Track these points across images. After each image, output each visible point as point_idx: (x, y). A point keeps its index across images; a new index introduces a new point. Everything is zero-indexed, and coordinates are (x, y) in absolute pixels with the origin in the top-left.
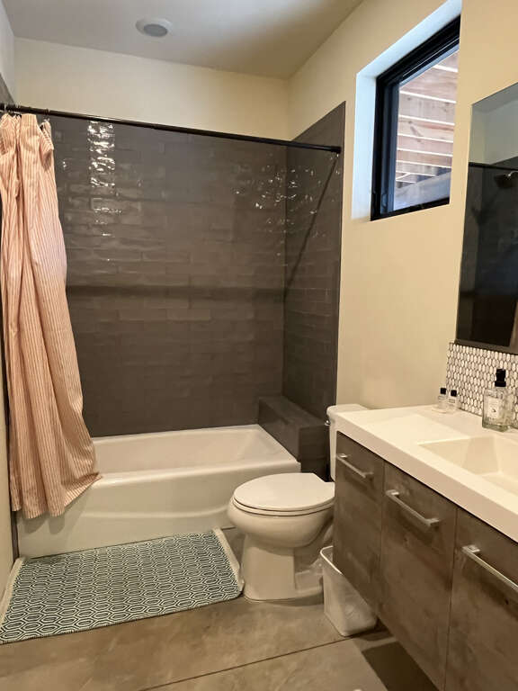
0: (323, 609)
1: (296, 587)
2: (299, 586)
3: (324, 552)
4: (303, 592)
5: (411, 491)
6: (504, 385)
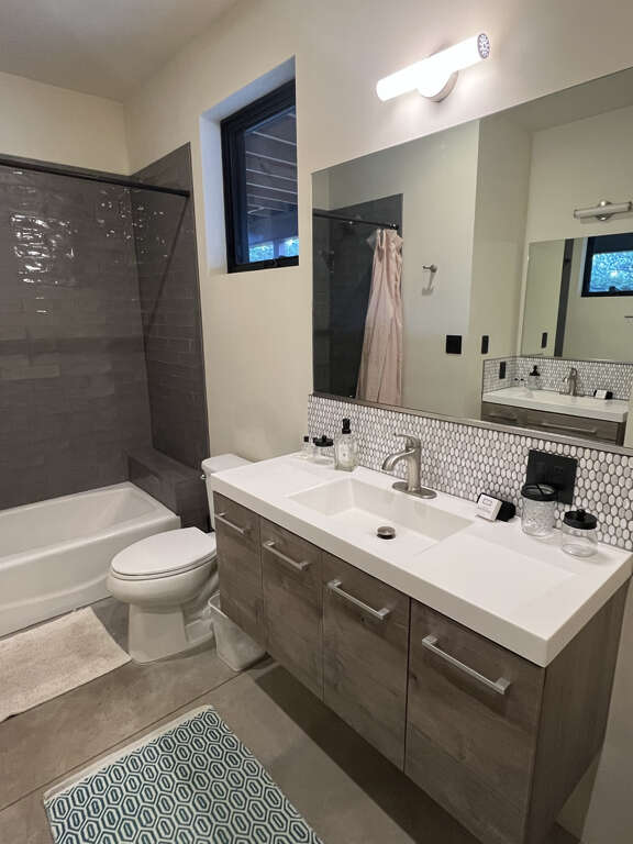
0: (215, 653)
1: (187, 638)
2: (190, 637)
3: (212, 602)
4: (194, 642)
5: (285, 542)
6: (349, 432)
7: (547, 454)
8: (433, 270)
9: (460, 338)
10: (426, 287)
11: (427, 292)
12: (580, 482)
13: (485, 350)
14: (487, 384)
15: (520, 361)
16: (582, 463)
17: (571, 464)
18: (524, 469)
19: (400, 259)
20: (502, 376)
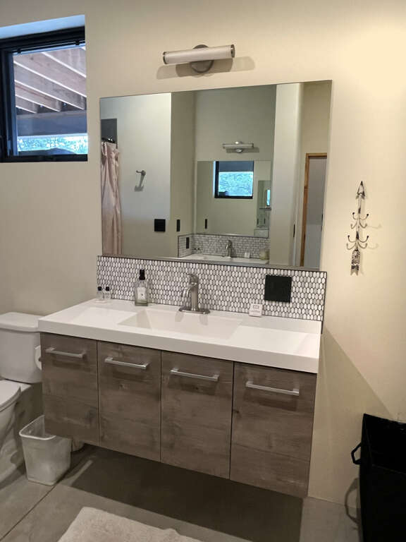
3: (22, 433)
5: (123, 354)
6: (144, 279)
7: (275, 276)
8: (143, 174)
9: (164, 220)
10: (138, 185)
11: (139, 189)
12: (294, 289)
13: (178, 229)
14: (180, 252)
15: (197, 237)
16: (294, 279)
17: (289, 279)
18: (263, 287)
19: (117, 165)
20: (187, 247)
